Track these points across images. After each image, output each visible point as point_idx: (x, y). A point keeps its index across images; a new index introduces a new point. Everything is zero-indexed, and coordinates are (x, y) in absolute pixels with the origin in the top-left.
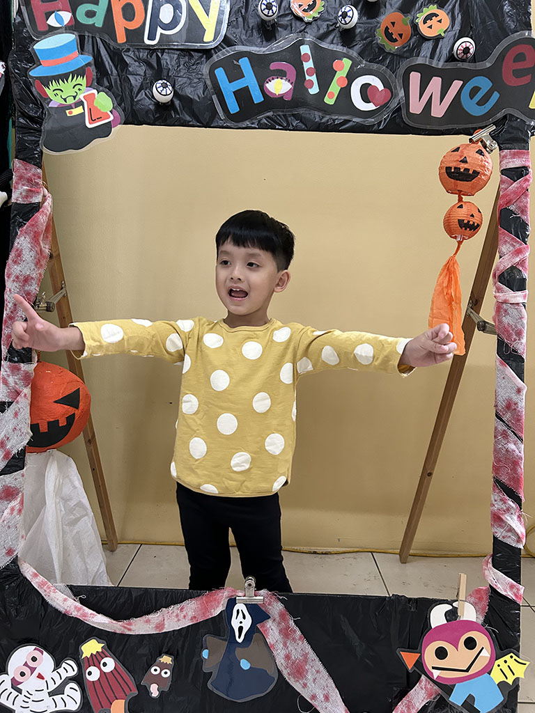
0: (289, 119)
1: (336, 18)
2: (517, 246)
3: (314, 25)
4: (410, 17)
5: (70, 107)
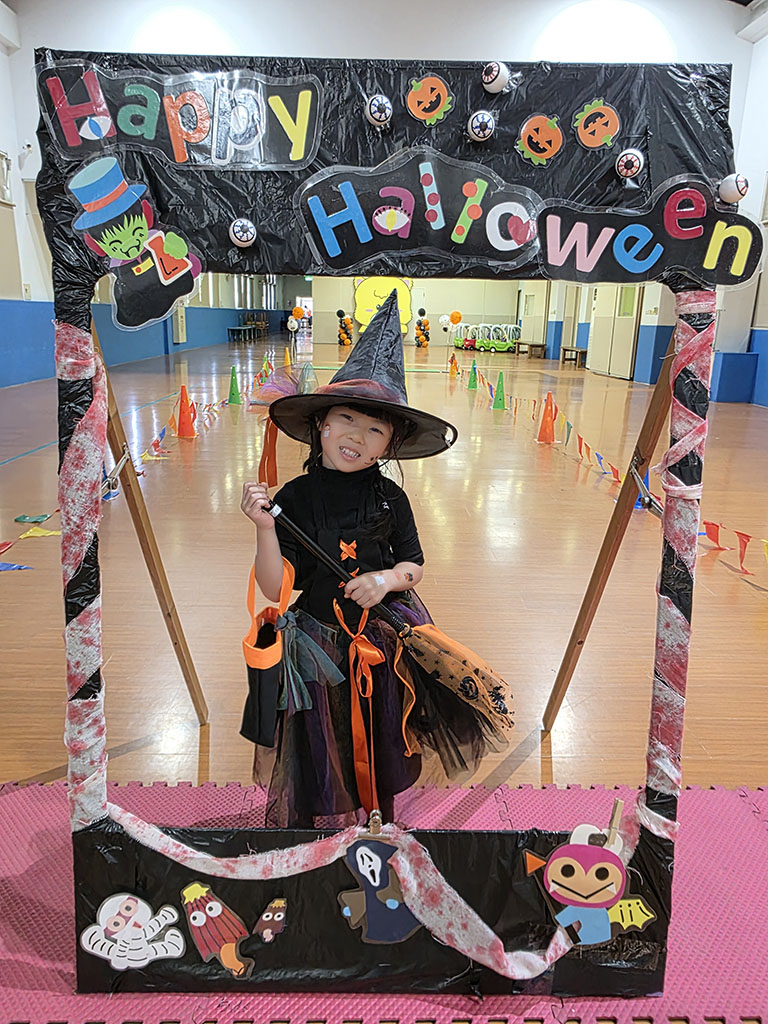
2: (694, 422)
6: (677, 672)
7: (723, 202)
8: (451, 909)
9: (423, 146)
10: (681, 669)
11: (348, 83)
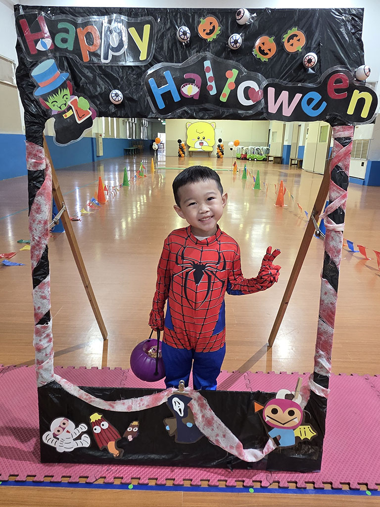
2: (341, 193)
6: (330, 316)
7: (358, 80)
8: (218, 428)
9: (206, 52)
10: (332, 315)
11: (169, 20)
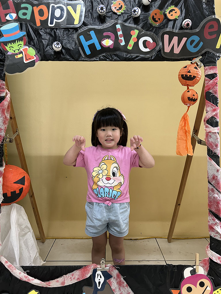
0: (113, 56)
1: (131, 13)
2: (214, 108)
3: (122, 16)
4: (163, 11)
5: (17, 54)
